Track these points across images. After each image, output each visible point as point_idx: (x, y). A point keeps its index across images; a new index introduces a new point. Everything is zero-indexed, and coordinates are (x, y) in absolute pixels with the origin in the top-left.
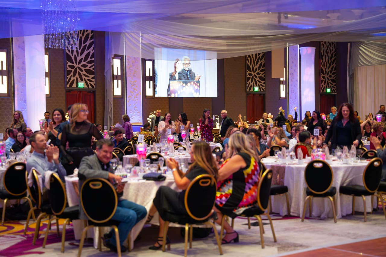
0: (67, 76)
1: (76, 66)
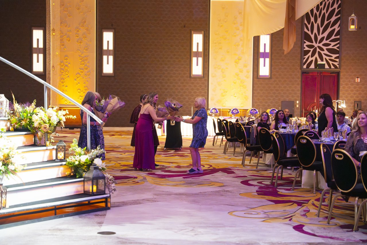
0: (304, 57)
1: (316, 45)
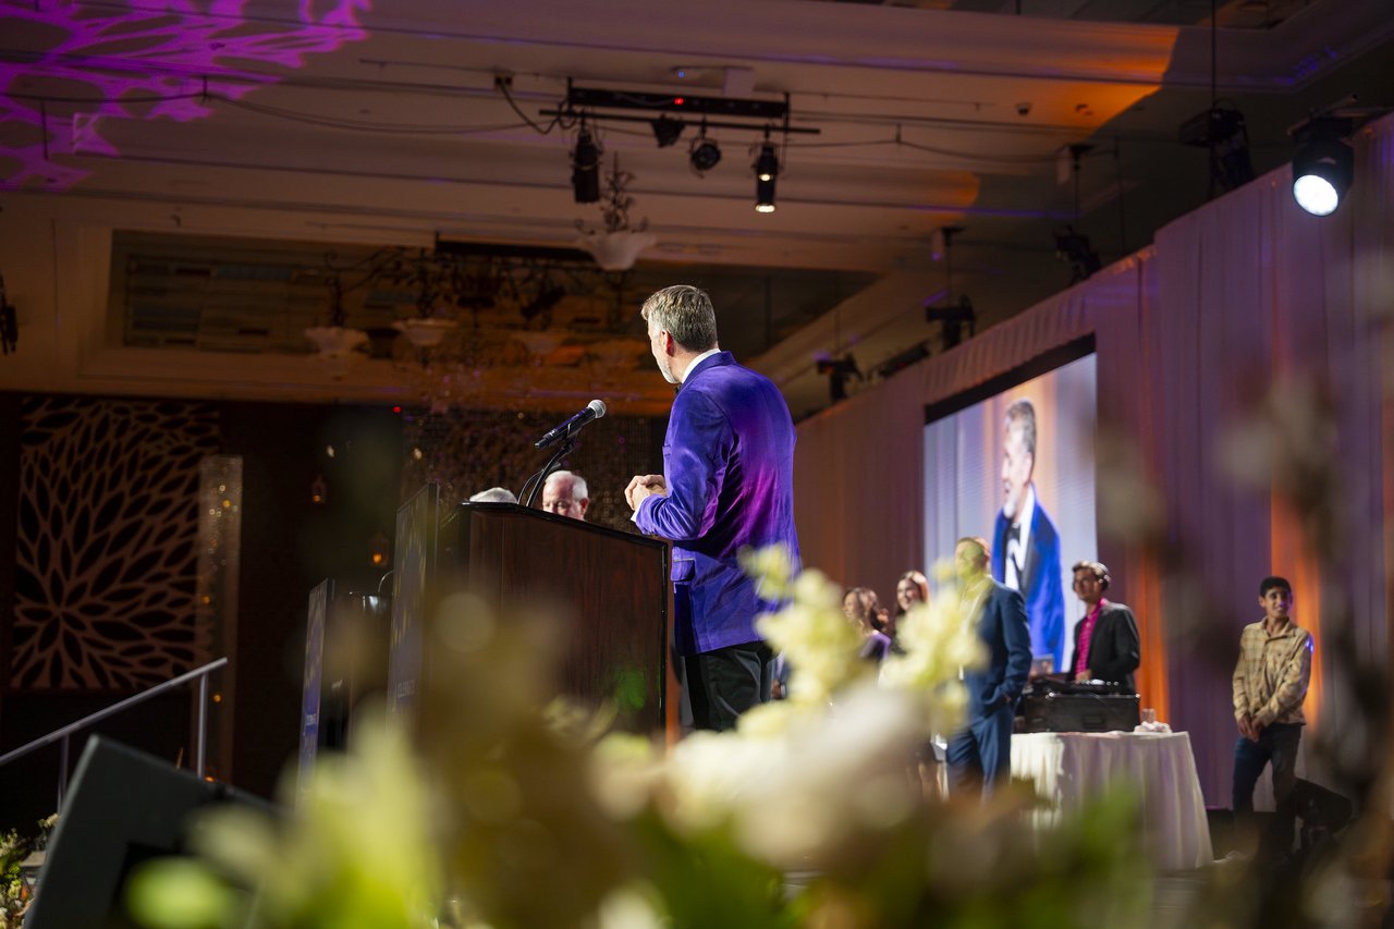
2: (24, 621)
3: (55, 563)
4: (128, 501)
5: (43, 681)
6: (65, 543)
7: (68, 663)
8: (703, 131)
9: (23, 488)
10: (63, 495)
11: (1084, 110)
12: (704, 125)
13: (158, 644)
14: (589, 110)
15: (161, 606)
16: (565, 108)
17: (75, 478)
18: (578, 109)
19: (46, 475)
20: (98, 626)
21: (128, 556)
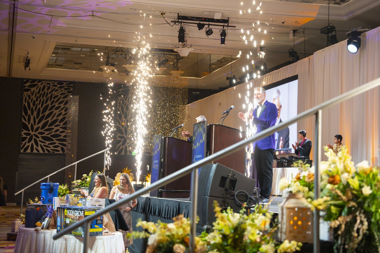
2: (24, 136)
3: (32, 121)
4: (50, 106)
5: (29, 151)
6: (34, 117)
7: (35, 146)
8: (209, 26)
9: (24, 102)
10: (34, 104)
11: (297, 23)
12: (209, 25)
13: (57, 142)
14: (183, 21)
15: (58, 133)
16: (177, 20)
17: (37, 100)
18: (180, 20)
19: (30, 99)
20: (42, 137)
21: (50, 120)
